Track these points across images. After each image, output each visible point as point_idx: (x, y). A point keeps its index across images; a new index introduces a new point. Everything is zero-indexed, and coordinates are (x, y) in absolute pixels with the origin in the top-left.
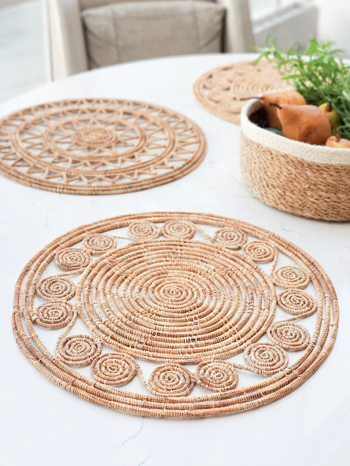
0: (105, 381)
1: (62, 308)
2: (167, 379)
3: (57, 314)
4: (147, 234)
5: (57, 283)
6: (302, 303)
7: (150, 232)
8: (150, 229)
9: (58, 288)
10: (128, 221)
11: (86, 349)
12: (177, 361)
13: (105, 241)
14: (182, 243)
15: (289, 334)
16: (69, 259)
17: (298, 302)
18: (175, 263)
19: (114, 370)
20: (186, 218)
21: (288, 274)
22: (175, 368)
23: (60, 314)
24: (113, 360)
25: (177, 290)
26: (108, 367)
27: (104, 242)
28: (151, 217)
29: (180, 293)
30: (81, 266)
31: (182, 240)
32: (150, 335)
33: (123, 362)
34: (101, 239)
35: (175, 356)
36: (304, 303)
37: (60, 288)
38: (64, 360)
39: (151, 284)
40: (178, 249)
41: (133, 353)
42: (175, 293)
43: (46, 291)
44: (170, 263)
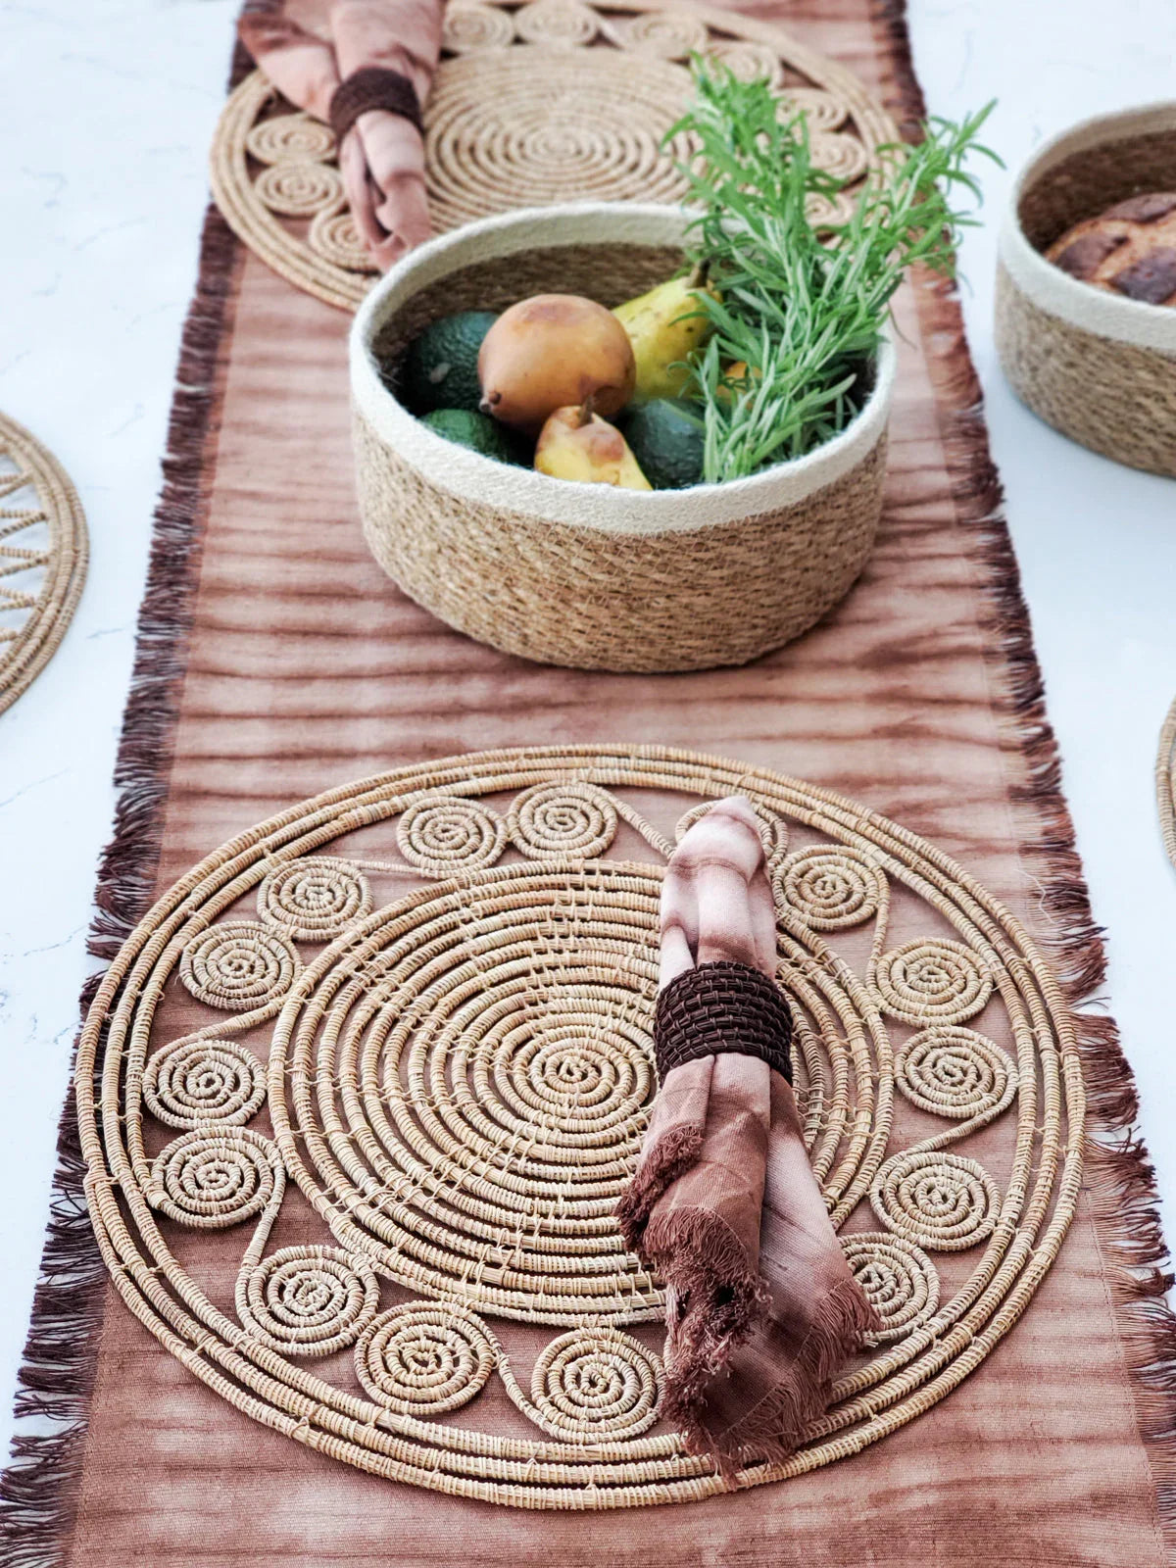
0: (405, 1406)
1: (237, 1156)
2: (585, 1384)
3: (222, 1178)
4: (463, 851)
5: (203, 1065)
6: (971, 1077)
7: (473, 839)
8: (473, 830)
9: (210, 1082)
10: (396, 800)
11: (332, 1296)
12: (608, 1319)
13: (333, 887)
14: (581, 878)
15: (936, 1196)
16: (227, 970)
17: (959, 1075)
18: (567, 956)
19: (425, 1364)
20: (583, 773)
21: (924, 972)
22: (606, 1344)
23: (235, 1178)
24: (419, 1330)
25: (582, 1063)
26: (406, 1355)
27: (330, 890)
28: (467, 779)
29: (595, 1073)
30: (271, 992)
31: (577, 864)
32: (518, 1235)
33: (451, 1336)
34: (319, 881)
35: (601, 1303)
36: (979, 1077)
37: (218, 1080)
38: (272, 1341)
39: (500, 1043)
40: (568, 899)
41: (477, 1303)
42: (577, 1075)
43: (176, 1098)
44: (550, 958)
